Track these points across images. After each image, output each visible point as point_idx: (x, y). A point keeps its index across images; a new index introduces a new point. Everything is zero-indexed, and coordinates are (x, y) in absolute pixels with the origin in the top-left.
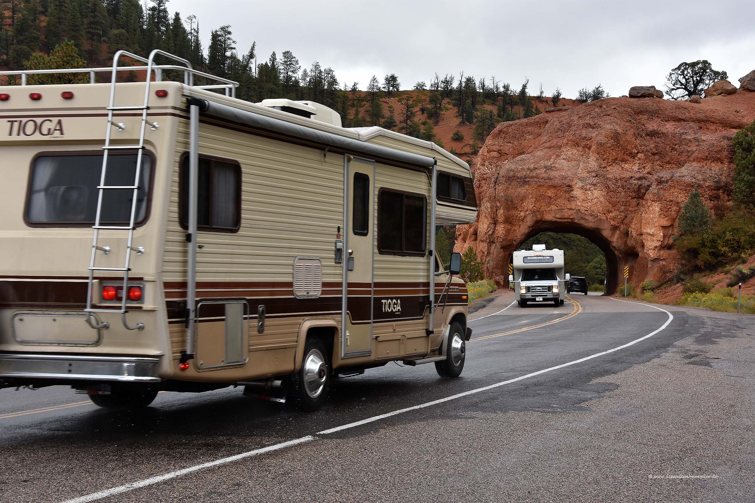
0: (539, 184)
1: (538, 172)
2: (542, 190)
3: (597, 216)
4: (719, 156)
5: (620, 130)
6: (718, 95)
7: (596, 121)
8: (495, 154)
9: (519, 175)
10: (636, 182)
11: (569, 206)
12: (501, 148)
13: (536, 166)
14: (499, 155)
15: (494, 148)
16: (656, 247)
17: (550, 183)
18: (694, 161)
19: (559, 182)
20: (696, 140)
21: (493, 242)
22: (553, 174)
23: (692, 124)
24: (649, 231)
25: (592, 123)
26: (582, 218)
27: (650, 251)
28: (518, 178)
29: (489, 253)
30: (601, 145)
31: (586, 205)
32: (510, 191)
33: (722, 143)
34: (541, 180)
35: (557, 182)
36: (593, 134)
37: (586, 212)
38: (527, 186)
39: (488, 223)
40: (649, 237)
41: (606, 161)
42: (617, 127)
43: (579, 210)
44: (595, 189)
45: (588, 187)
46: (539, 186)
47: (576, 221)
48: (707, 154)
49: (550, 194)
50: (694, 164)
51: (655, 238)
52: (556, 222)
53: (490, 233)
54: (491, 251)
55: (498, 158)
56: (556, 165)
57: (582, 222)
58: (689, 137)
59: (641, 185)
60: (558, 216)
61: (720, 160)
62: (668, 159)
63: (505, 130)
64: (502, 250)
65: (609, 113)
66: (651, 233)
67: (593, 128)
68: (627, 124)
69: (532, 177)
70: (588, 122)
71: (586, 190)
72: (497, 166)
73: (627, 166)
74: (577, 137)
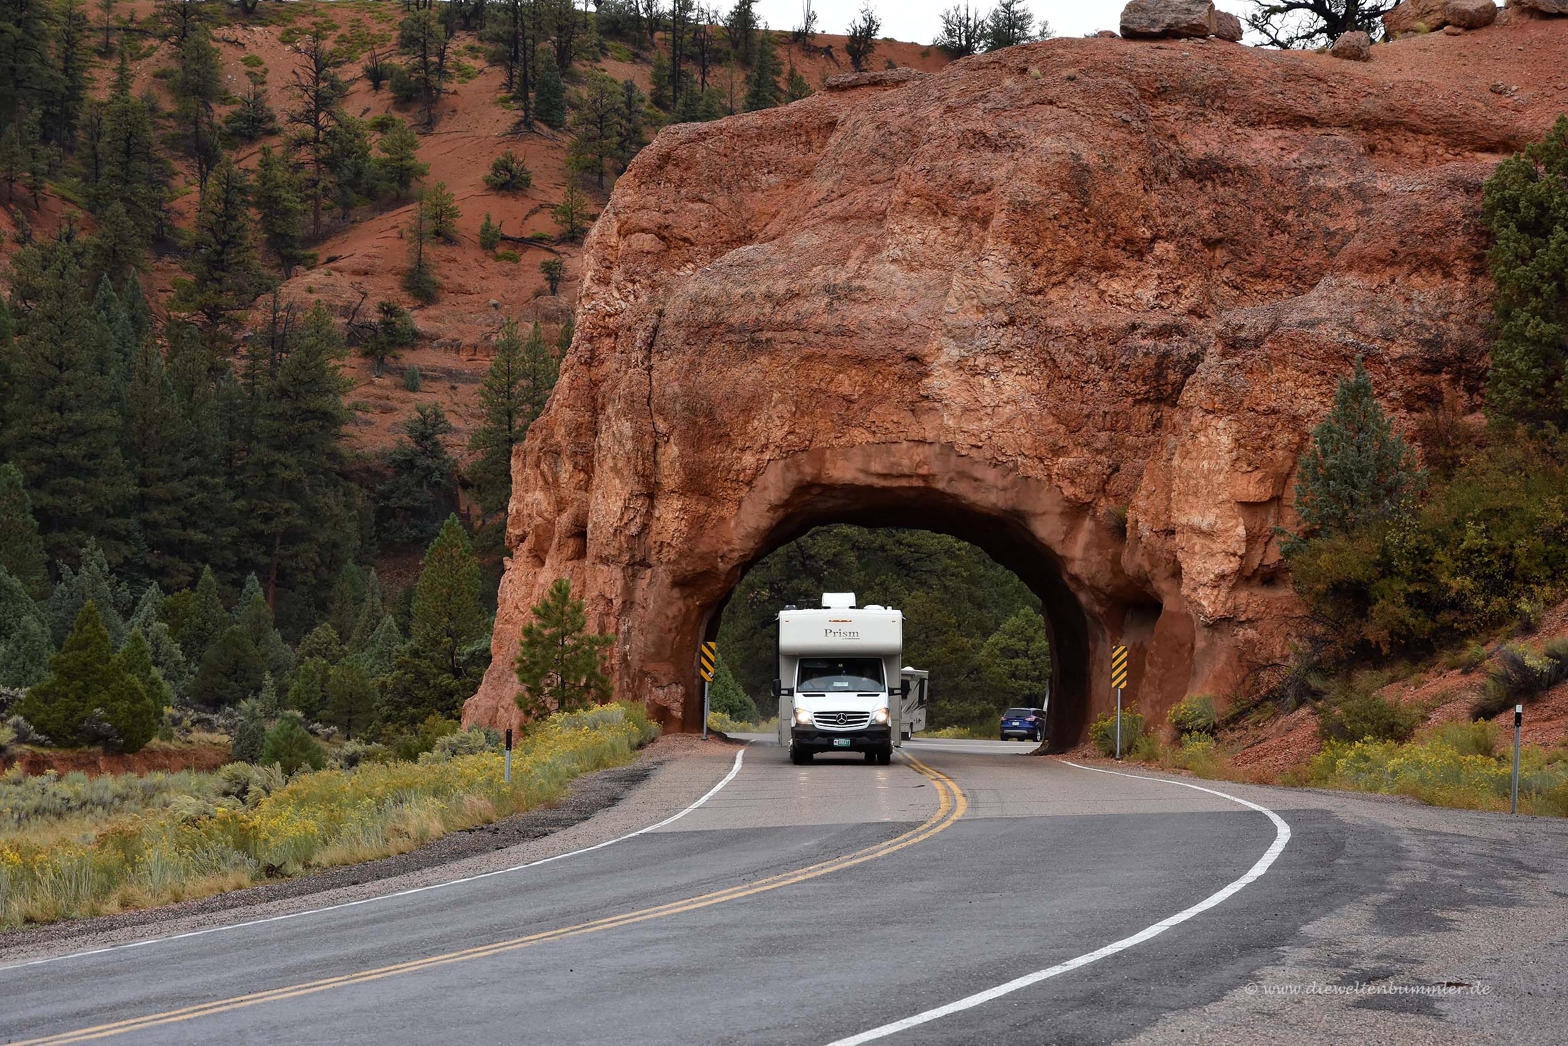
0: (806, 351)
1: (805, 306)
2: (817, 372)
3: (1016, 468)
4: (1435, 250)
5: (1090, 158)
6: (1433, 30)
7: (1007, 123)
8: (647, 242)
9: (736, 318)
10: (1149, 343)
11: (915, 432)
12: (670, 219)
13: (795, 287)
14: (661, 246)
15: (644, 219)
16: (1222, 577)
17: (848, 347)
18: (1350, 267)
19: (879, 345)
20: (1357, 192)
21: (644, 564)
22: (856, 313)
23: (1341, 136)
24: (1196, 519)
25: (992, 131)
26: (962, 475)
27: (1201, 592)
28: (731, 329)
29: (628, 604)
30: (1023, 209)
31: (973, 427)
32: (705, 377)
33: (1448, 204)
34: (812, 338)
35: (871, 343)
36: (996, 169)
37: (974, 453)
38: (764, 360)
39: (625, 494)
40: (1198, 542)
41: (1042, 270)
42: (1081, 147)
43: (950, 446)
44: (1005, 369)
45: (981, 361)
46: (808, 358)
47: (941, 485)
48: (1393, 243)
49: (846, 389)
50: (1352, 279)
51: (1217, 546)
52: (870, 488)
53: (633, 529)
54: (638, 595)
55: (659, 258)
56: (868, 284)
57: (962, 488)
58: (1331, 183)
59: (1166, 355)
60: (876, 467)
61: (1439, 265)
62: (1259, 260)
63: (683, 152)
64: (676, 593)
65: (1053, 93)
66: (1204, 526)
67: (996, 148)
68: (1115, 135)
69: (782, 327)
70: (979, 126)
71: (975, 372)
72: (653, 287)
73: (1116, 285)
74: (941, 180)
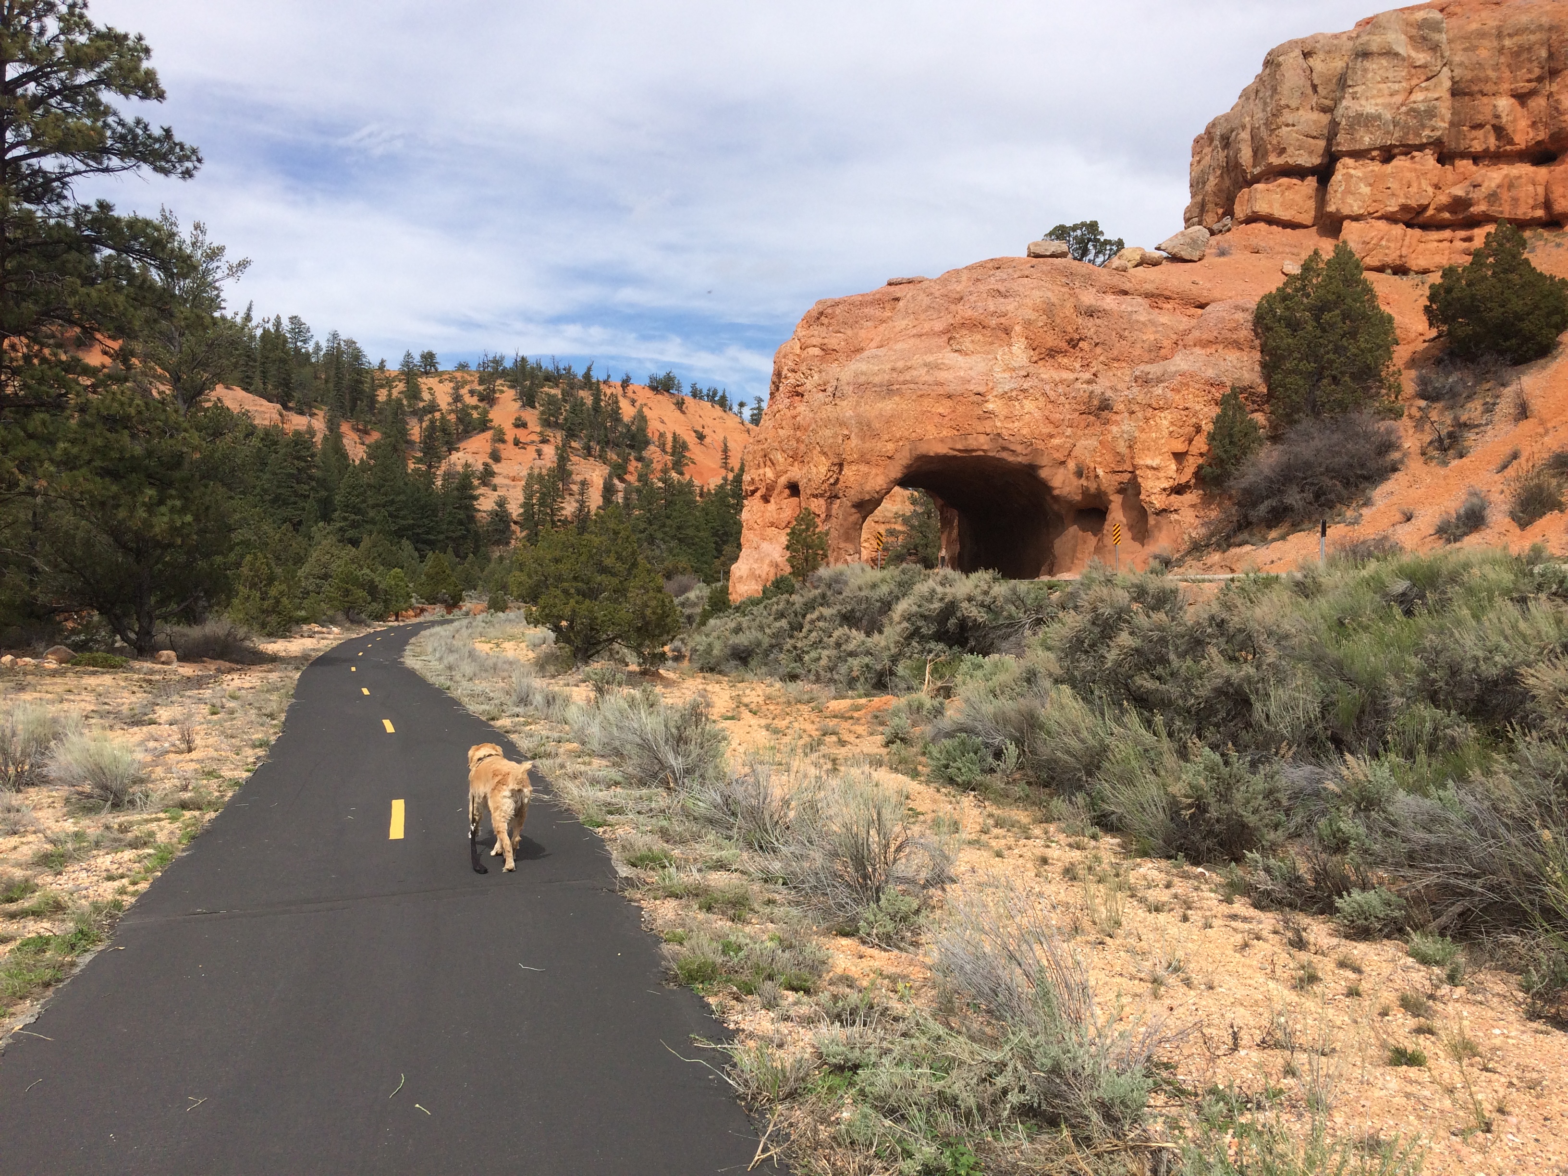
0: (920, 393)
1: (915, 373)
2: (926, 402)
3: (1032, 444)
4: (1235, 337)
5: (1054, 300)
7: (1008, 285)
8: (817, 351)
9: (877, 380)
10: (1085, 386)
11: (980, 429)
12: (826, 341)
13: (909, 364)
14: (822, 353)
15: (814, 341)
16: (1164, 490)
17: (941, 390)
18: (1195, 345)
19: (958, 388)
21: (837, 497)
22: (942, 375)
24: (1149, 462)
25: (1002, 289)
26: (1004, 449)
27: (1153, 497)
28: (875, 386)
29: (828, 516)
30: (1028, 323)
31: (1010, 425)
32: (863, 409)
33: (1236, 316)
34: (921, 387)
35: (951, 388)
36: (1009, 305)
37: (1011, 438)
38: (897, 398)
39: (828, 464)
40: (1150, 473)
41: (1037, 352)
42: (1049, 294)
43: (999, 435)
44: (1026, 398)
45: (1014, 394)
46: (921, 396)
47: (990, 454)
48: (1215, 334)
49: (941, 410)
50: (1198, 350)
51: (1161, 474)
52: (955, 457)
53: (832, 481)
54: (834, 512)
55: (822, 359)
56: (946, 361)
57: (1005, 455)
59: (1092, 392)
60: (959, 446)
61: (1237, 345)
62: (1115, 352)
63: (830, 311)
64: (853, 510)
65: (1027, 273)
66: (1154, 465)
67: (1006, 297)
68: (1063, 290)
69: (905, 382)
70: (996, 287)
71: (1010, 399)
72: (820, 372)
73: (1065, 360)
74: (981, 311)
